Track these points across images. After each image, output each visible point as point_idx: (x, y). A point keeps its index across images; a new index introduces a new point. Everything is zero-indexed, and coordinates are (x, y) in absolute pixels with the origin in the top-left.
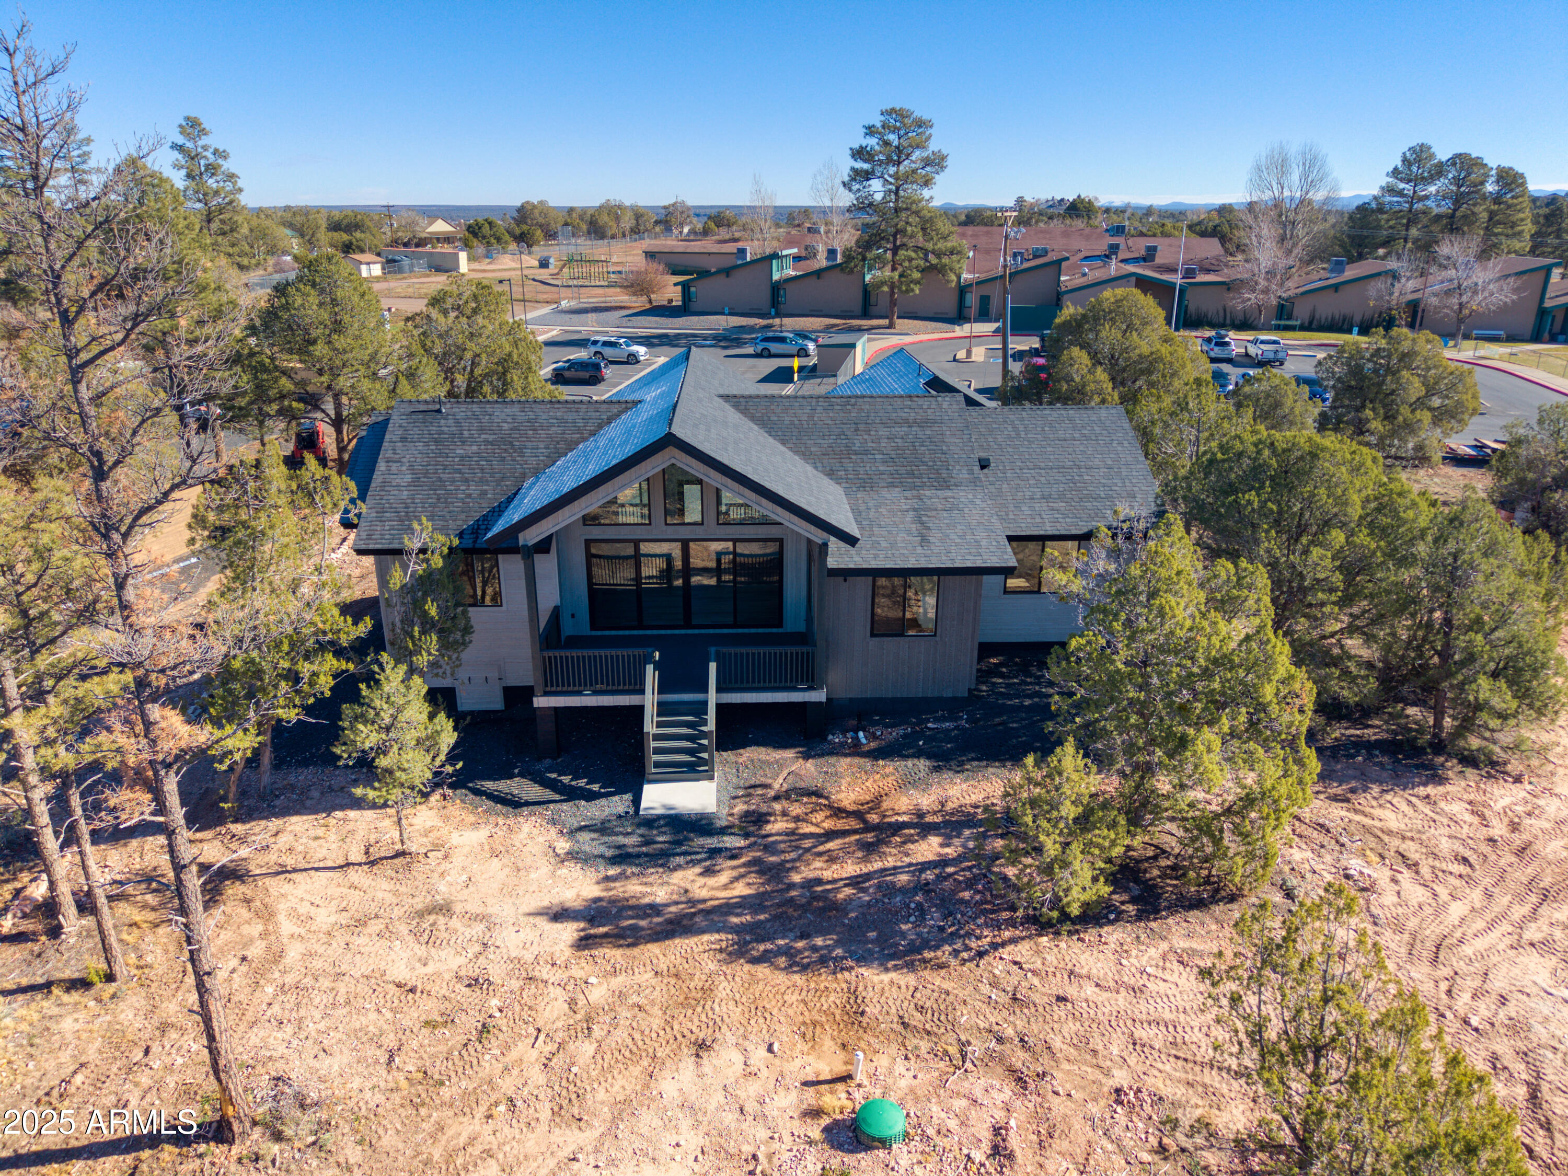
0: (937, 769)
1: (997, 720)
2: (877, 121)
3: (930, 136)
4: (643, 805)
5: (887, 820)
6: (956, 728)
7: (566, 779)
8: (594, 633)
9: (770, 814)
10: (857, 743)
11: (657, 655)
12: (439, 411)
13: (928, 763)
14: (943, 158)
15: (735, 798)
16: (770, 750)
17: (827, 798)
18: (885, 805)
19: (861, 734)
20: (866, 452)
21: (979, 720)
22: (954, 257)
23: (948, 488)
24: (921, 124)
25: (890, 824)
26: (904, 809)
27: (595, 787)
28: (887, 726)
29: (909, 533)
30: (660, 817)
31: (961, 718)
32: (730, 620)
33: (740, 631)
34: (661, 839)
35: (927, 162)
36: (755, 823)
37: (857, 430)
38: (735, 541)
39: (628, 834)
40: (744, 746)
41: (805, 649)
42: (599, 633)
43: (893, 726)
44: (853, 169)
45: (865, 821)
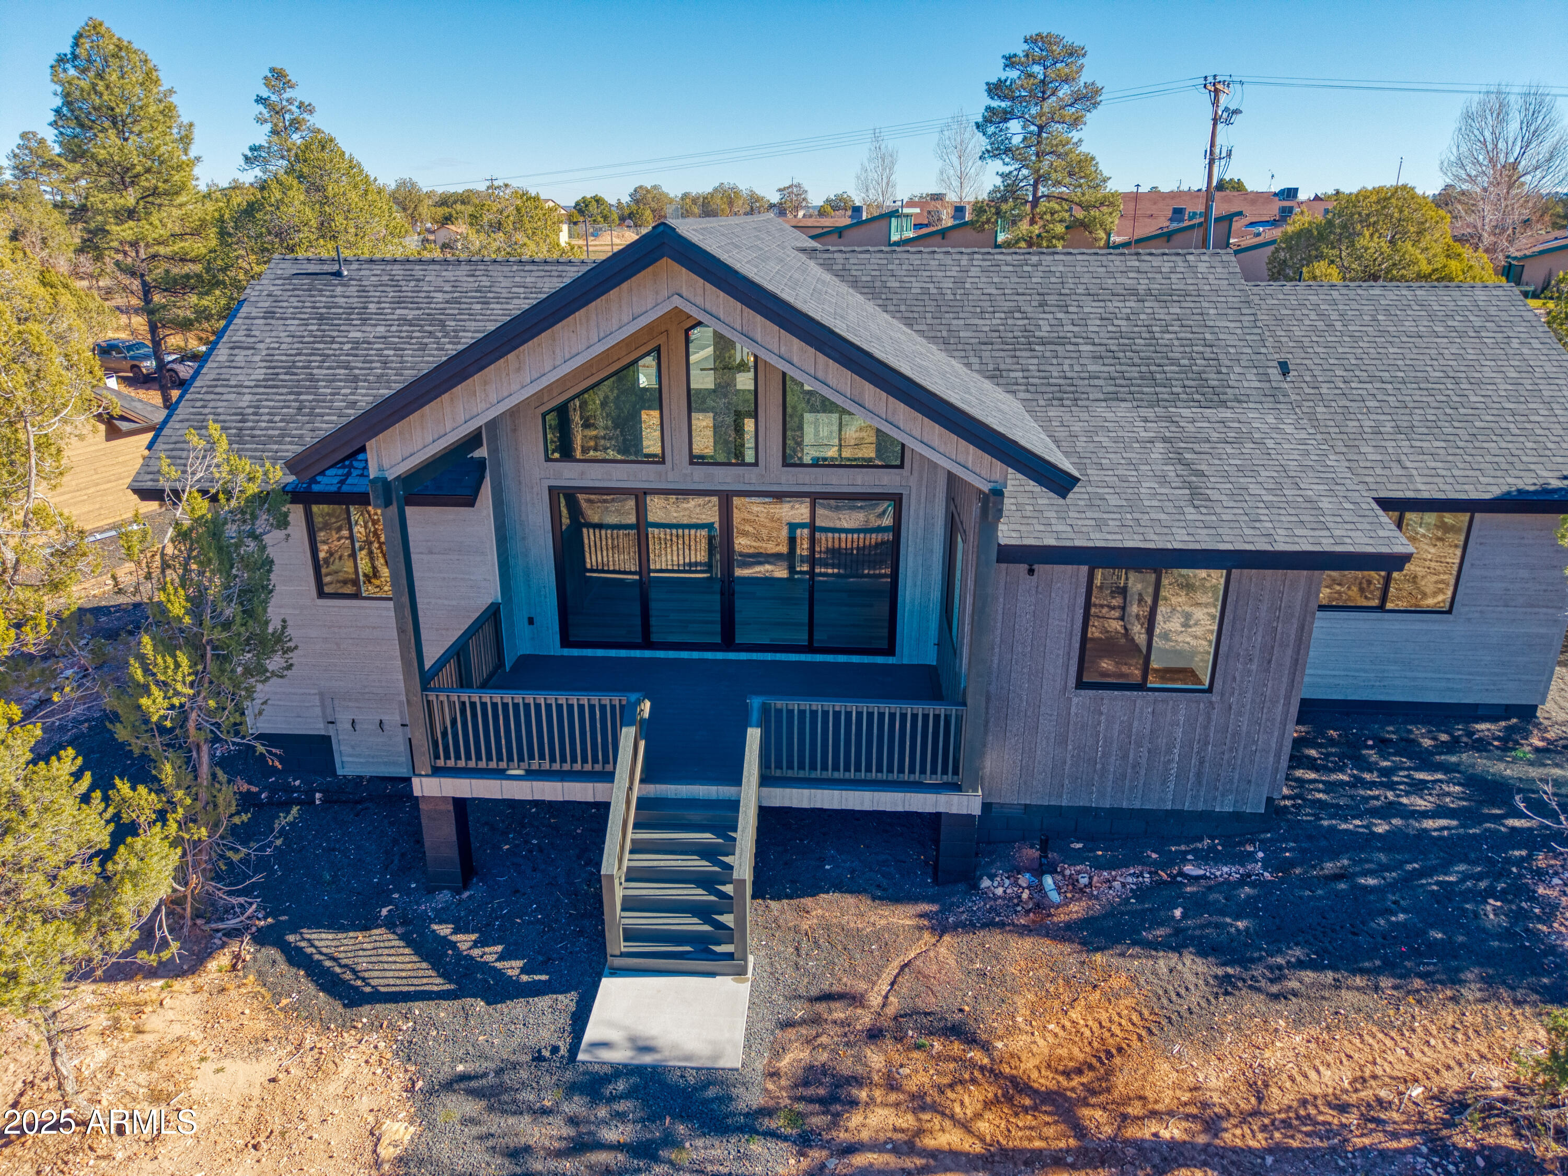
0: (1226, 985)
1: (1329, 867)
2: (1020, 49)
3: (1082, 66)
4: (592, 1033)
5: (1132, 1132)
6: (1244, 880)
7: (464, 941)
8: (567, 652)
9: (857, 1081)
10: (1040, 905)
11: (646, 707)
12: (338, 274)
13: (1201, 965)
14: (1097, 91)
15: (787, 1024)
16: (865, 903)
17: (986, 1047)
18: (1122, 1083)
19: (1048, 881)
20: (1062, 341)
21: (1292, 863)
22: (1105, 209)
23: (1223, 403)
24: (1074, 52)
25: (1139, 1145)
26: (1167, 1100)
27: (513, 968)
28: (1099, 866)
29: (1163, 480)
30: (619, 1071)
31: (1251, 856)
32: (802, 638)
33: (819, 658)
34: (611, 1135)
35: (1078, 98)
36: (825, 1102)
37: (1043, 304)
38: (815, 498)
39: (545, 1112)
40: (813, 890)
41: (941, 710)
42: (575, 652)
43: (1112, 865)
44: (988, 108)
45: (1079, 1130)
